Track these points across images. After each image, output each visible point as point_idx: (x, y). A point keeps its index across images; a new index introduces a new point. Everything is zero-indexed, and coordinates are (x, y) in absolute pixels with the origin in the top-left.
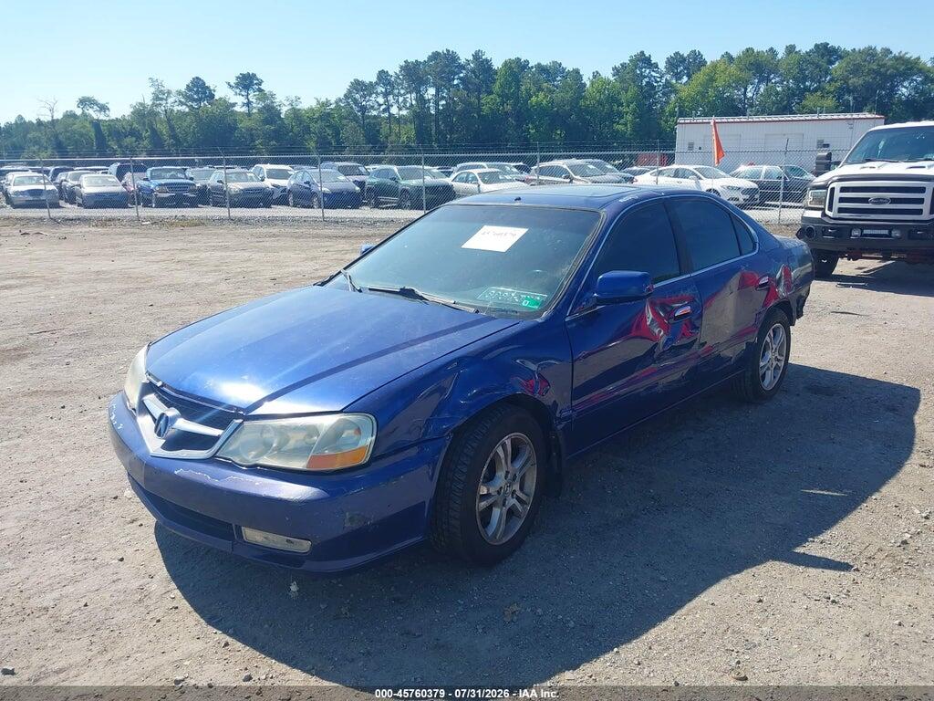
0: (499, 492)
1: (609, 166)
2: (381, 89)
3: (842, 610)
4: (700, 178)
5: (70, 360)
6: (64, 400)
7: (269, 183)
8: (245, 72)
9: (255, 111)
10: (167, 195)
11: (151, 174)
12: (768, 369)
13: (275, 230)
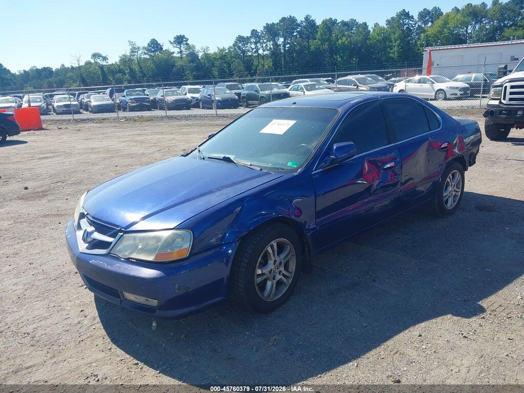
0: (270, 272)
1: (380, 78)
2: (253, 40)
3: (469, 342)
4: (433, 83)
5: (69, 197)
6: (61, 219)
7: (189, 96)
8: (179, 35)
9: (184, 56)
10: (135, 104)
11: (126, 93)
12: (449, 197)
13: (190, 122)
